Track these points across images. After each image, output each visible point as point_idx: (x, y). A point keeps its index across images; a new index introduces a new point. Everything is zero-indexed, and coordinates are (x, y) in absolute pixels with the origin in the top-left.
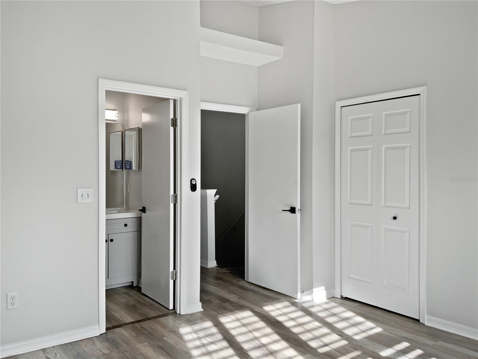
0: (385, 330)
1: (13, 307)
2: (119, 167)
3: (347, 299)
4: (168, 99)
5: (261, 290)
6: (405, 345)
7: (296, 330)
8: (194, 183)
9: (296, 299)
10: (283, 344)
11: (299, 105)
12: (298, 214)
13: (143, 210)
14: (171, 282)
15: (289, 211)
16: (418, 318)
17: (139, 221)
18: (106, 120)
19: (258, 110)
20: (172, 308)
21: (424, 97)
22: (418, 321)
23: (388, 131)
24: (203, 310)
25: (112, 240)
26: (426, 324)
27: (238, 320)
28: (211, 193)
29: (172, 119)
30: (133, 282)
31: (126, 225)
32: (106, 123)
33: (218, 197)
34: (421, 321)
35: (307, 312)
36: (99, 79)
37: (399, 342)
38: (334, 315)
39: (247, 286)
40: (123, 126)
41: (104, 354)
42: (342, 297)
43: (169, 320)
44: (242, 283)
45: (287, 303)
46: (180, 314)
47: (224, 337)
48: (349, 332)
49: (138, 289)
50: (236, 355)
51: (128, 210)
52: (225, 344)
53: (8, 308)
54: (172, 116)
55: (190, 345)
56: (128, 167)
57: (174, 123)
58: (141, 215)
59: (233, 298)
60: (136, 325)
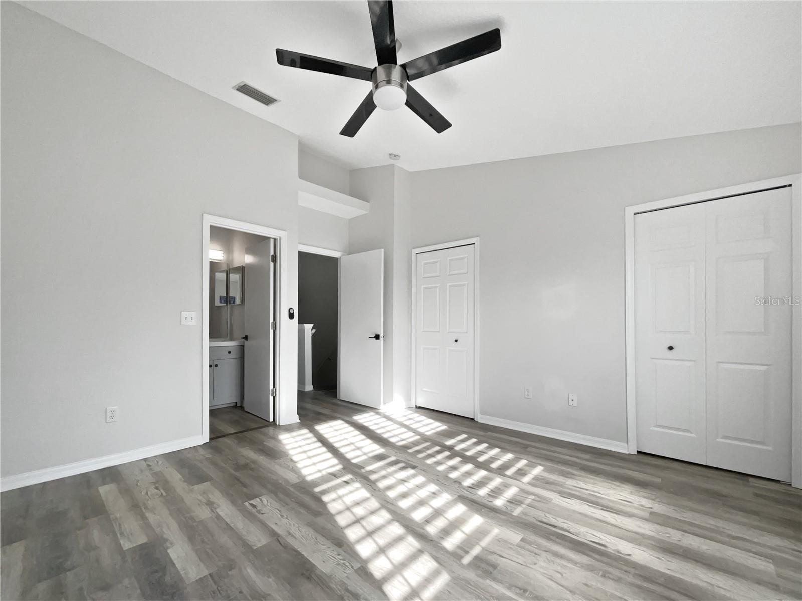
0: (449, 427)
1: (112, 420)
2: (223, 301)
3: (420, 408)
4: (269, 238)
5: (351, 405)
6: (464, 436)
7: (379, 431)
8: (292, 311)
9: (379, 410)
10: (369, 441)
11: (383, 250)
12: (382, 339)
13: (246, 338)
14: (271, 398)
15: (374, 337)
16: (473, 418)
17: (242, 348)
18: (210, 259)
19: (349, 254)
20: (272, 420)
21: (477, 245)
22: (473, 419)
23: (451, 273)
24: (300, 421)
25: (216, 365)
26: (479, 421)
27: (331, 427)
28: (308, 327)
29: (272, 256)
30: (236, 402)
31: (229, 352)
32: (210, 262)
33: (314, 330)
34: (475, 420)
35: (389, 418)
36: (204, 215)
37: (459, 435)
38: (410, 419)
39: (340, 402)
40: (228, 265)
41: (207, 458)
42: (416, 407)
43: (270, 430)
44: (335, 401)
45: (372, 413)
46: (279, 425)
47: (318, 439)
48: (421, 430)
49: (242, 408)
50: (329, 451)
51: (231, 339)
52: (319, 444)
53: (107, 421)
54: (272, 253)
55: (288, 447)
56: (232, 302)
57: (274, 259)
58: (244, 342)
59: (326, 411)
60: (238, 434)
